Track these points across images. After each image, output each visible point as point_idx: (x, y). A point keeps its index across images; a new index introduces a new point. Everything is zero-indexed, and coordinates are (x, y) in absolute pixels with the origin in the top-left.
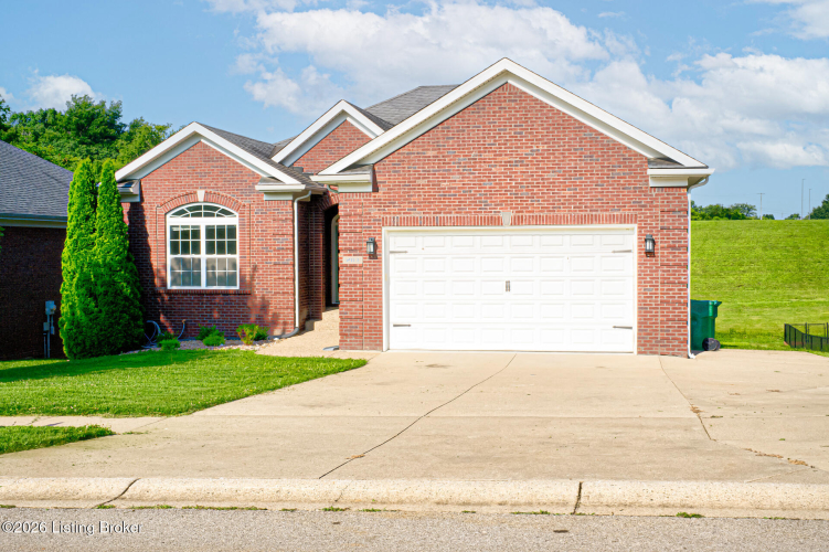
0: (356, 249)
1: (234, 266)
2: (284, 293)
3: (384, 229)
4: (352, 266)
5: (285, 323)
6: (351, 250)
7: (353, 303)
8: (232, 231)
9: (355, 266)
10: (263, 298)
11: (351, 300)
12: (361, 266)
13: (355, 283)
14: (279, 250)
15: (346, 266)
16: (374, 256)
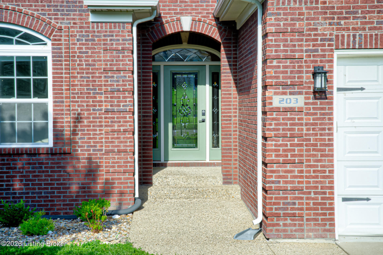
0: (293, 85)
1: (45, 116)
2: (119, 151)
3: (336, 53)
4: (286, 110)
5: (121, 193)
6: (285, 85)
7: (288, 167)
8: (40, 65)
9: (291, 110)
10: (89, 159)
11: (285, 162)
12: (300, 111)
13: (292, 136)
14: (112, 92)
15: (277, 110)
16: (321, 94)
